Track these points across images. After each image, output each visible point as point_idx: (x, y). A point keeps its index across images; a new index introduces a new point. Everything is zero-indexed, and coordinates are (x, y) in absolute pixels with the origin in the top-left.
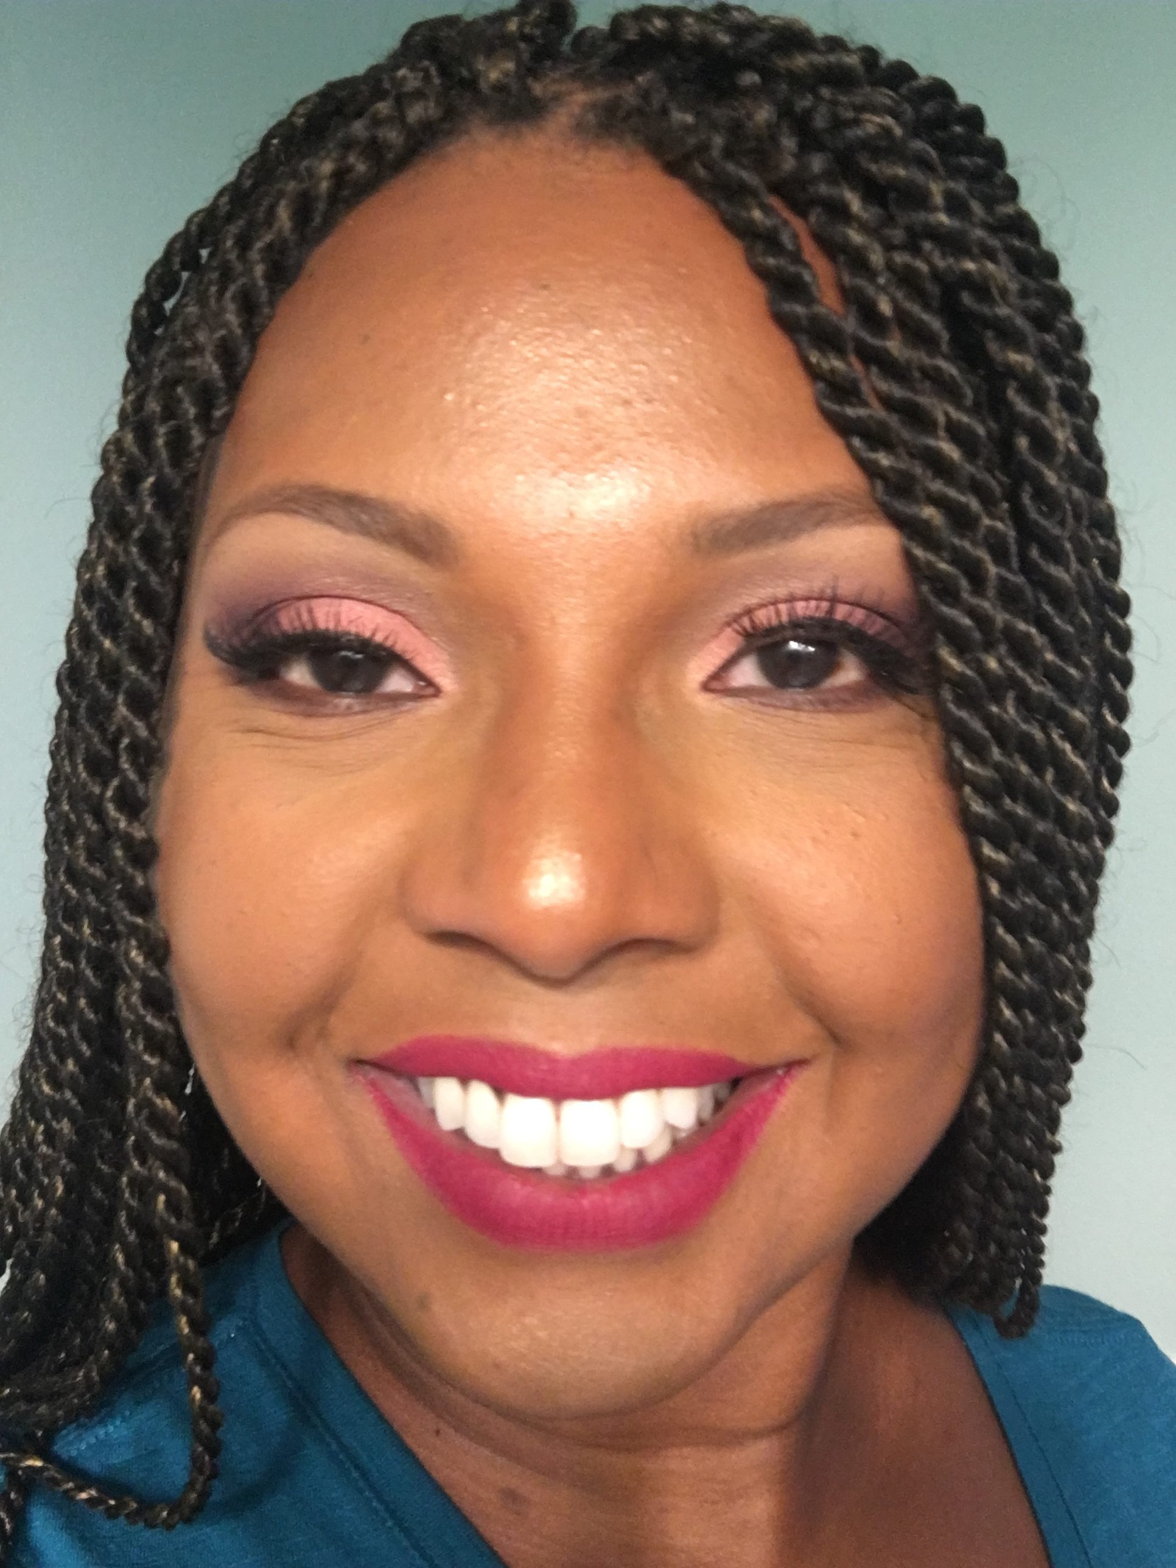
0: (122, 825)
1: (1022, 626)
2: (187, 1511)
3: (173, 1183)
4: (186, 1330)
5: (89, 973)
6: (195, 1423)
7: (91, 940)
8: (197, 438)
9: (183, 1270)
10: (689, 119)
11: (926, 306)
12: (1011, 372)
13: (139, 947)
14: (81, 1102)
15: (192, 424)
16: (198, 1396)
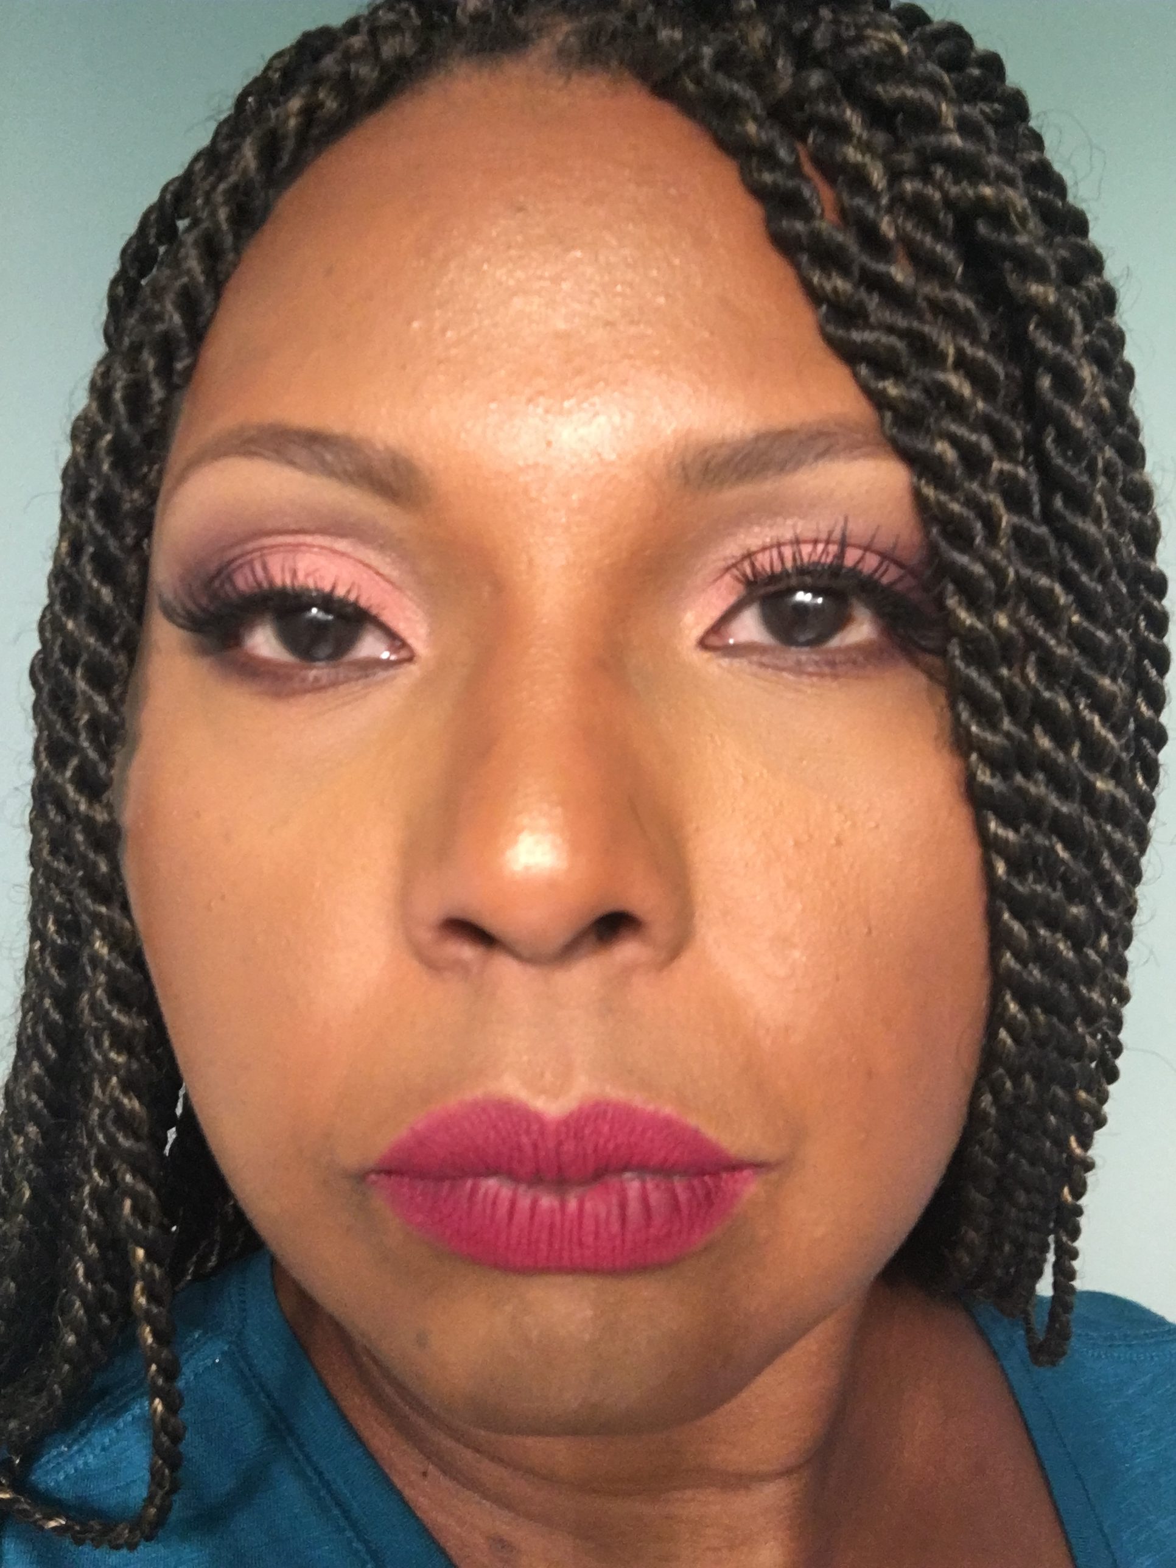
0: (83, 807)
1: (1044, 581)
2: (147, 1529)
3: (141, 1187)
4: (150, 1340)
5: (54, 972)
6: (156, 1436)
7: (55, 936)
8: (158, 392)
9: (148, 1278)
10: (678, 35)
11: (938, 236)
12: (1031, 306)
13: (103, 938)
14: (46, 1105)
15: (151, 377)
16: (160, 1408)
